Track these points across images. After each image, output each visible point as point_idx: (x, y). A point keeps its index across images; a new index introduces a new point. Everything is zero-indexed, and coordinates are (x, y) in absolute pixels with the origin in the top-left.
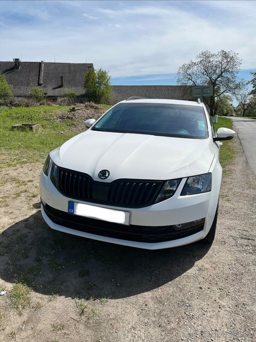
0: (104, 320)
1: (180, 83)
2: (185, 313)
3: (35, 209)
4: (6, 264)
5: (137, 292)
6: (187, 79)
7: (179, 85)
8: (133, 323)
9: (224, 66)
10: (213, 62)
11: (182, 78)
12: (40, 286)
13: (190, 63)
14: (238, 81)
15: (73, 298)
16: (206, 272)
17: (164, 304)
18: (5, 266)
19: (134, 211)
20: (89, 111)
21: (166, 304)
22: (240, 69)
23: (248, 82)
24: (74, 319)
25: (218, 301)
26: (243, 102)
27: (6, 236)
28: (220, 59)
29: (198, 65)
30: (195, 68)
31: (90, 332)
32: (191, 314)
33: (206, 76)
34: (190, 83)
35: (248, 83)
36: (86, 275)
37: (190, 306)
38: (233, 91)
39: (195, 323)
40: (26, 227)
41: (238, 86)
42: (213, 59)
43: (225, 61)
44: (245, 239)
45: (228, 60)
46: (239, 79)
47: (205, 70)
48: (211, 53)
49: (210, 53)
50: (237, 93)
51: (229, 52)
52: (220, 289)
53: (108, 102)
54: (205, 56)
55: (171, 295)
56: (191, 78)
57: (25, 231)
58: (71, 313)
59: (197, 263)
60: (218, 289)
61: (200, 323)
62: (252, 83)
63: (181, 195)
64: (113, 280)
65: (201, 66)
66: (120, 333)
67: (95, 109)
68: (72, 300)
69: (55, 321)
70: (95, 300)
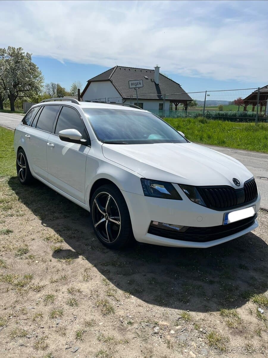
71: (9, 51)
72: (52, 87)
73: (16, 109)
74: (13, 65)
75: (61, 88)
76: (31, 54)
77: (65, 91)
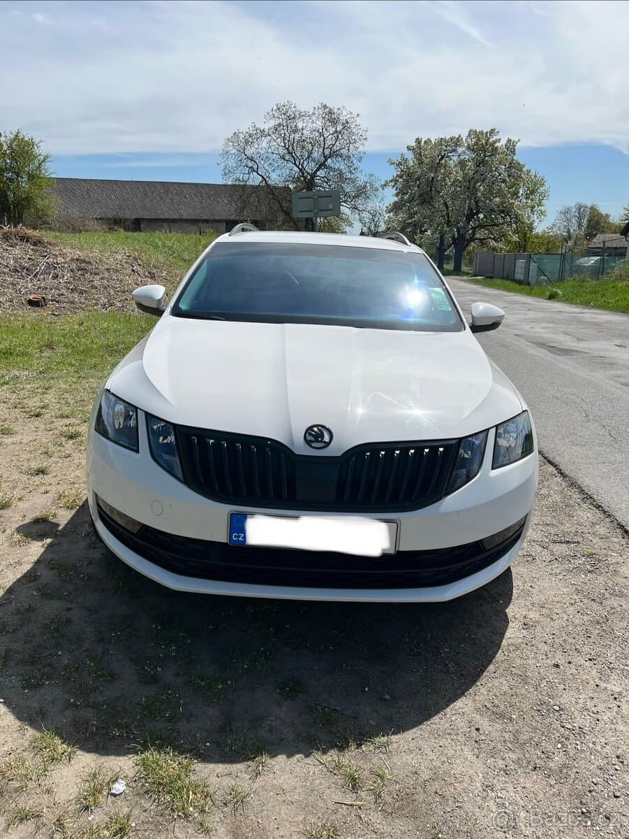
0: (413, 788)
1: (231, 179)
2: (563, 727)
3: (34, 542)
4: (66, 708)
5: (437, 704)
6: (248, 169)
7: (229, 183)
8: (481, 777)
9: (329, 143)
10: (305, 132)
11: (235, 165)
12: (205, 745)
13: (251, 129)
14: (362, 179)
15: (307, 756)
16: (539, 628)
17: (511, 719)
18: (69, 713)
19: (405, 517)
20: (17, 251)
21: (514, 717)
22: (365, 153)
23: (384, 183)
24: (345, 804)
25: (603, 685)
26: (372, 228)
27: (7, 632)
28: (319, 124)
29: (269, 135)
30: (264, 143)
31: (402, 824)
32: (575, 725)
33: (291, 165)
34: (255, 180)
35: (385, 185)
36: (298, 691)
37: (561, 709)
38: (353, 203)
39: (594, 743)
40: (46, 593)
41: (361, 192)
42: (305, 125)
43: (332, 130)
44: (560, 542)
45: (338, 129)
46: (363, 174)
47: (288, 149)
48: (298, 108)
49: (295, 107)
50: (360, 207)
51: (339, 109)
52: (590, 660)
53: (45, 223)
54: (284, 114)
55: (512, 695)
56: (255, 167)
57: (52, 608)
58: (328, 791)
59: (510, 611)
60: (586, 661)
61: (603, 740)
62: (394, 186)
63: (493, 469)
64: (367, 689)
65: (279, 140)
66: (468, 807)
67: (35, 244)
68: (307, 760)
69: (304, 822)
70: (359, 746)
71: (469, 139)
72: (576, 214)
73: (464, 268)
74: (470, 171)
75: (599, 215)
76: (517, 140)
77: (611, 221)
